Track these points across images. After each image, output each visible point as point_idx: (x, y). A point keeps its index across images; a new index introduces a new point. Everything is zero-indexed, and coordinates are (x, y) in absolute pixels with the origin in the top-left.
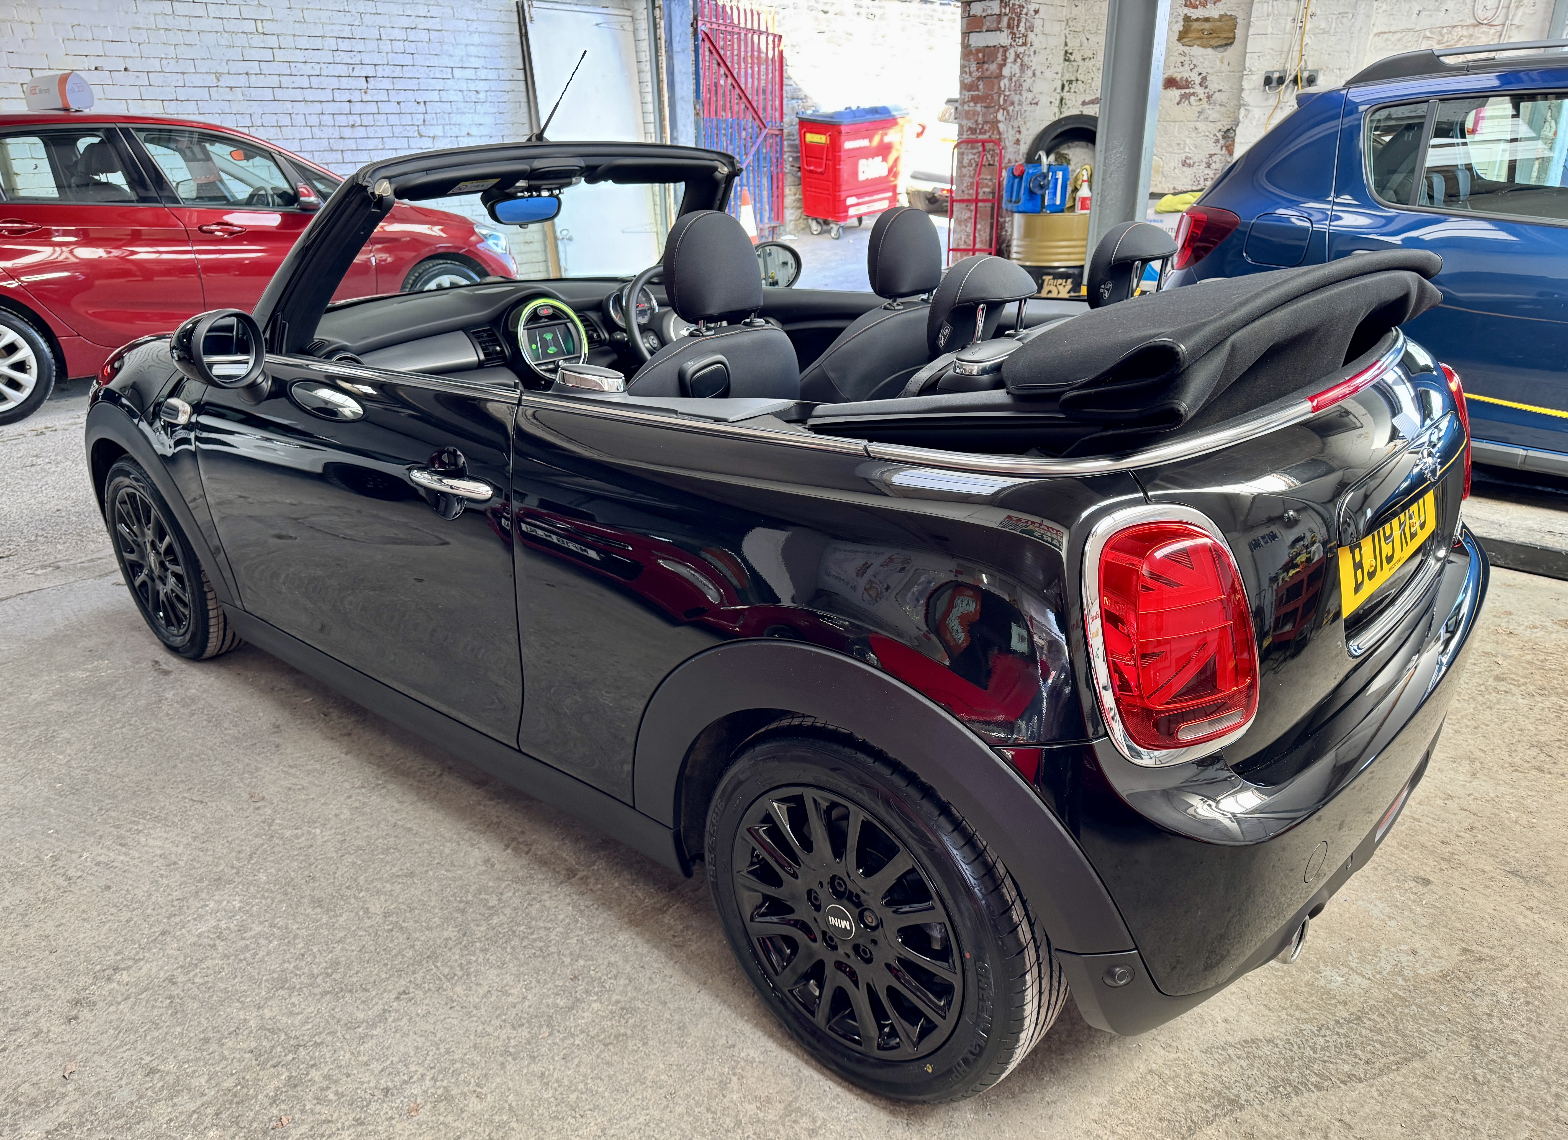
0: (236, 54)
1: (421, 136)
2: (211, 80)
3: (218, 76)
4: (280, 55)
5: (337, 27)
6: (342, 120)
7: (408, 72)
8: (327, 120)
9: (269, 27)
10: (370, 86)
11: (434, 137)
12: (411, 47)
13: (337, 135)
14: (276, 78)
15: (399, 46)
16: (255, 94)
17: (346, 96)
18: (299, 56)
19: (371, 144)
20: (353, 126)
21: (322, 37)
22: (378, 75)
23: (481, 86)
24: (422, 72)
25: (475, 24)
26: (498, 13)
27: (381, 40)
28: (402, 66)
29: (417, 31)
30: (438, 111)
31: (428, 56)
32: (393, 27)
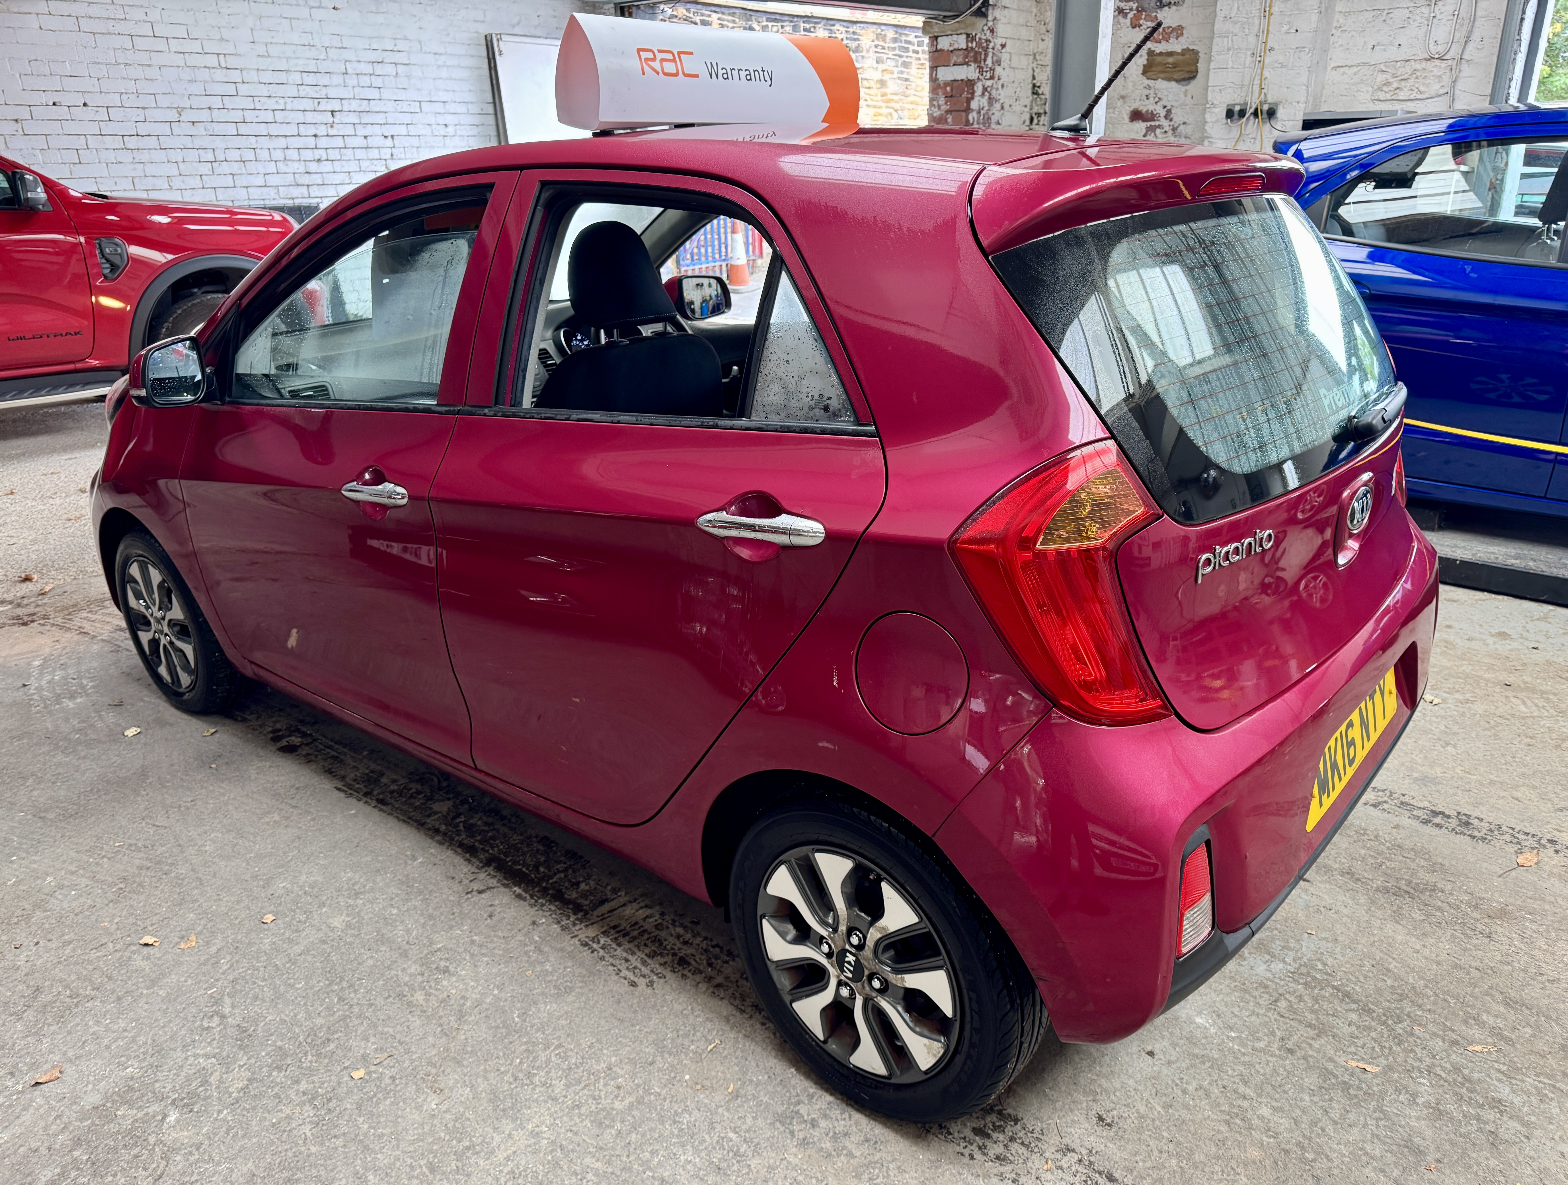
0: (197, 89)
2: (172, 115)
3: (180, 111)
4: (243, 89)
5: (301, 62)
6: (308, 155)
7: (374, 106)
8: (293, 154)
9: (232, 62)
10: (336, 121)
12: (377, 82)
13: (302, 170)
14: (240, 112)
15: (365, 80)
16: (218, 128)
17: (312, 130)
18: (264, 90)
19: (337, 178)
20: (319, 160)
21: (287, 71)
22: (346, 108)
23: (450, 119)
24: (390, 106)
25: (443, 58)
26: (466, 47)
27: (346, 73)
28: (369, 100)
29: (384, 65)
30: (406, 145)
31: (395, 90)
32: (359, 61)
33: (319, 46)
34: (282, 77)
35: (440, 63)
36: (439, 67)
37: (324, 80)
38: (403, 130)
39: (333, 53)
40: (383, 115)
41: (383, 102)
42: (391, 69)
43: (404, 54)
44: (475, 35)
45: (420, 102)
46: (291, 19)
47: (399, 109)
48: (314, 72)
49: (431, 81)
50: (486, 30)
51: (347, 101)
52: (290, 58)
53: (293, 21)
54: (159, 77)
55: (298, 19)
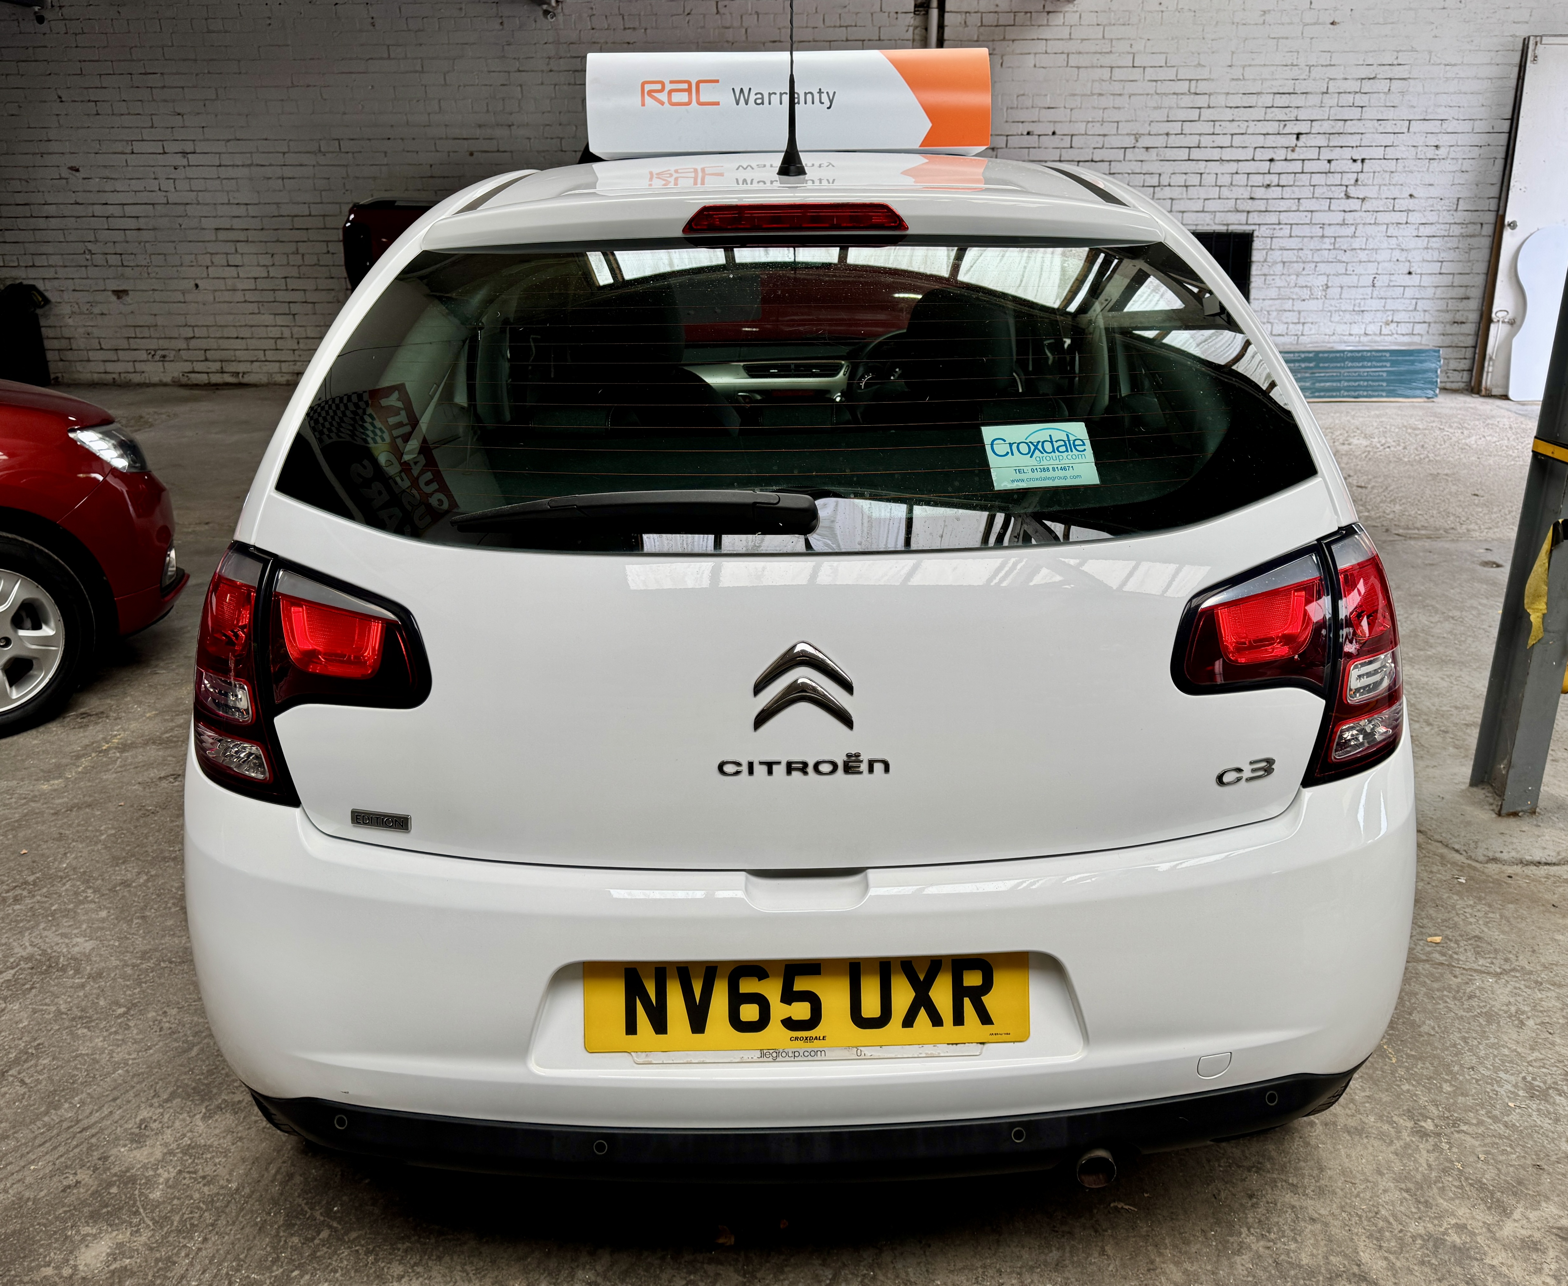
0: (1161, 115)
1: (1348, 197)
2: (1129, 141)
3: (1137, 136)
4: (1207, 114)
5: (1277, 83)
6: (1257, 180)
7: (1350, 127)
8: (1241, 179)
9: (1203, 87)
10: (1300, 143)
11: (1363, 199)
12: (1360, 100)
13: (1247, 195)
14: (1198, 137)
15: (1348, 99)
16: (1170, 154)
17: (1269, 154)
18: (1228, 114)
19: (1283, 205)
20: (1268, 186)
21: (1258, 94)
22: (1313, 131)
23: (1444, 140)
24: (1370, 126)
25: (1456, 69)
26: (1493, 54)
27: (1327, 93)
28: (1345, 120)
29: (1376, 81)
30: (1378, 169)
31: (1382, 109)
32: (1346, 79)
33: (1303, 64)
34: (1251, 100)
35: (1449, 75)
36: (1447, 79)
37: (1300, 100)
38: (1379, 152)
39: (1316, 72)
40: (1358, 137)
41: (1363, 122)
42: (1383, 86)
43: (1406, 67)
44: (1510, 39)
45: (1410, 121)
46: (1279, 38)
47: (1381, 130)
48: (1289, 93)
49: (1433, 96)
50: (1523, 32)
51: (1319, 122)
52: (1266, 79)
53: (1281, 40)
54: (1127, 106)
55: (1287, 38)
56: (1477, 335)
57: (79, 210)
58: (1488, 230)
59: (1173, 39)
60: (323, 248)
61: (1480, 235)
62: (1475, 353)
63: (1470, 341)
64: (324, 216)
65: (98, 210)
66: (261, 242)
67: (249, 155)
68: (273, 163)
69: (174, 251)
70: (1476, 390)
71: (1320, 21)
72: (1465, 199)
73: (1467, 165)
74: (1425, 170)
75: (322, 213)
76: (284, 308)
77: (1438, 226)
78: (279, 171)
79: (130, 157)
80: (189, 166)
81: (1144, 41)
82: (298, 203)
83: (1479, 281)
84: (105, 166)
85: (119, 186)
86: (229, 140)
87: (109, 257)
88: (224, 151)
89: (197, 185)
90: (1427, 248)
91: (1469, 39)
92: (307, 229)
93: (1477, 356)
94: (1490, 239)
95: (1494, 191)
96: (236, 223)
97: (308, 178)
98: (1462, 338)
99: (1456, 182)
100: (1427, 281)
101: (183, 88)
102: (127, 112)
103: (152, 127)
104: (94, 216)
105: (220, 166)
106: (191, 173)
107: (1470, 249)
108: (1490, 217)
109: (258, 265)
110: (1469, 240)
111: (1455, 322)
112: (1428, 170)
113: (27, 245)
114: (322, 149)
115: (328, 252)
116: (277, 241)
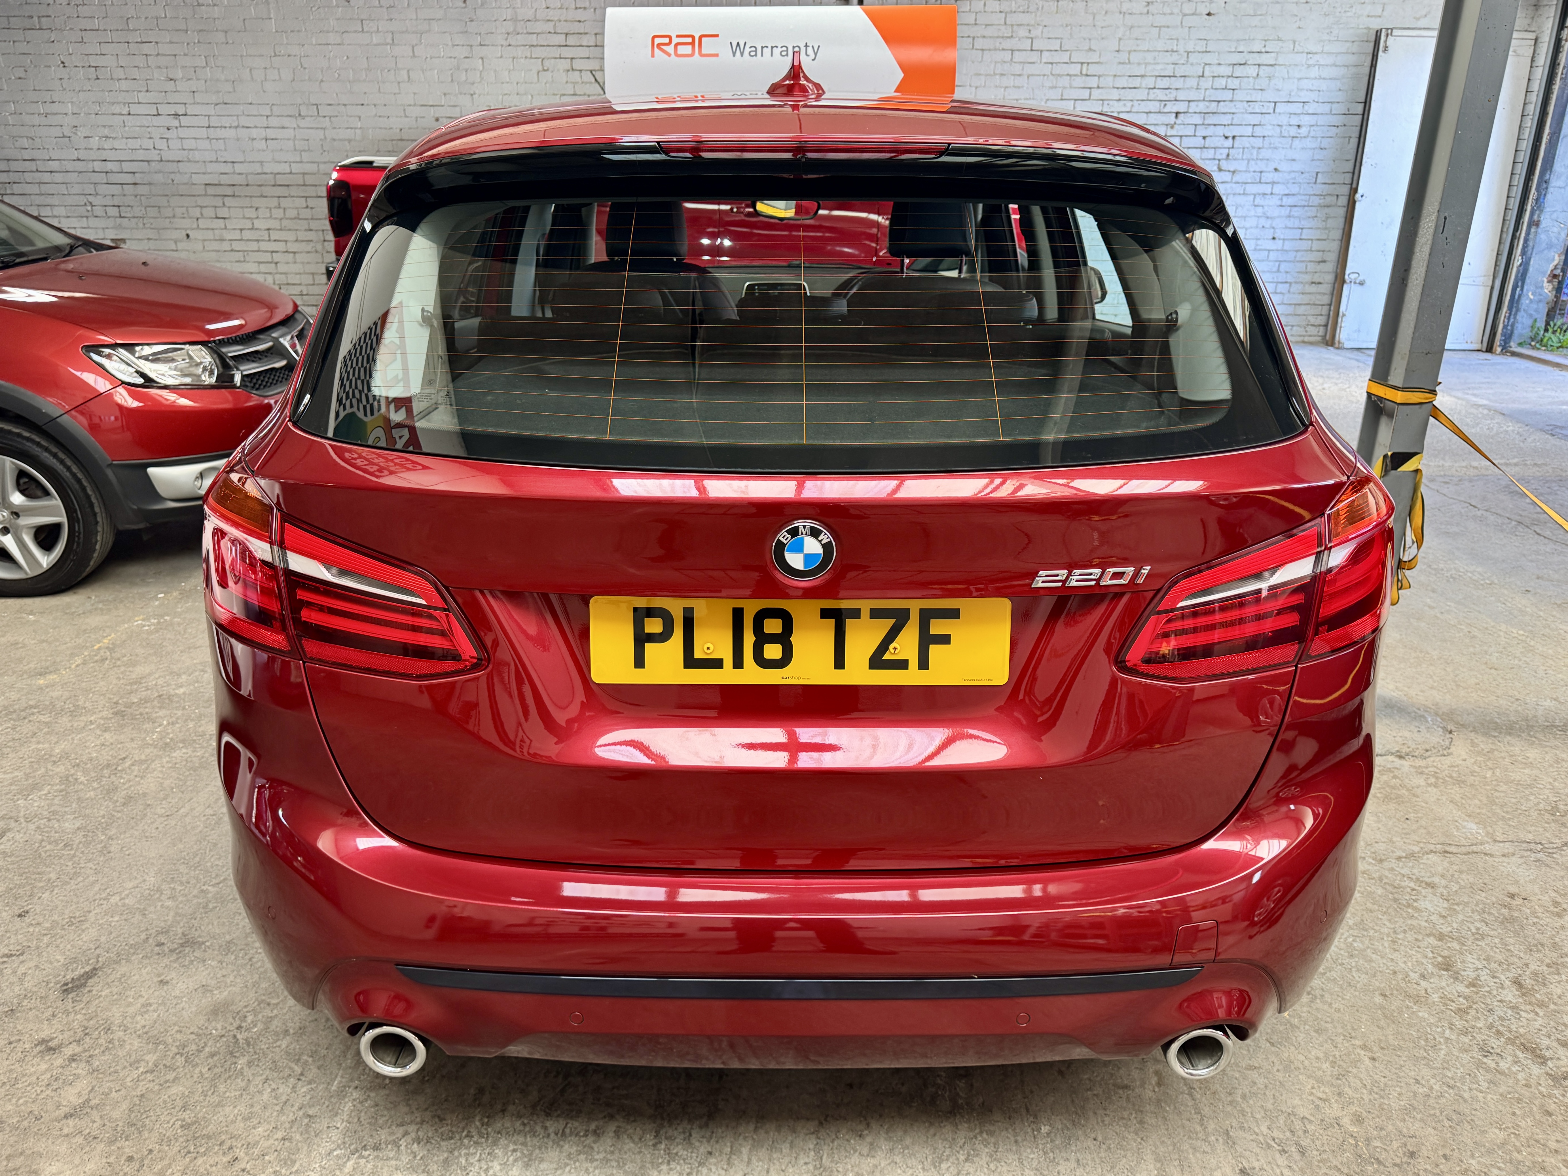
4: (1096, 94)
5: (1159, 67)
7: (1222, 108)
9: (1093, 70)
10: (1179, 121)
11: (1234, 172)
15: (1222, 82)
18: (1115, 94)
21: (1142, 76)
22: (1190, 110)
23: (1306, 120)
24: (1240, 107)
25: (1317, 57)
26: (1348, 44)
27: (1203, 76)
28: (1219, 102)
29: (1246, 66)
30: (1248, 145)
31: (1250, 91)
32: (1220, 64)
33: (1182, 51)
34: (1137, 82)
35: (1311, 62)
36: (1309, 66)
37: (1179, 83)
38: (1248, 131)
39: (1193, 58)
40: (1230, 116)
41: (1234, 103)
42: (1252, 71)
43: (1272, 55)
44: (1365, 31)
45: (1275, 103)
46: (1160, 27)
47: (1250, 110)
48: (1169, 77)
49: (1296, 81)
50: (1376, 25)
51: (1196, 103)
52: (1150, 64)
53: (1163, 29)
54: (1026, 85)
55: (1168, 27)
56: (1332, 294)
57: (80, 166)
58: (1343, 201)
59: (1067, 26)
60: (302, 202)
61: (1336, 205)
62: (1330, 310)
63: (1326, 299)
64: (304, 174)
65: (98, 166)
66: (246, 196)
67: (235, 118)
68: (258, 125)
69: (166, 204)
70: (1329, 343)
71: (1198, 11)
72: (1323, 173)
73: (1325, 143)
74: (1288, 146)
75: (302, 171)
76: (267, 257)
77: (1300, 197)
78: (262, 133)
79: (126, 118)
80: (181, 126)
81: (1041, 28)
82: (280, 162)
83: (1335, 246)
84: (104, 126)
85: (117, 144)
86: (217, 104)
87: (107, 208)
88: (213, 113)
89: (188, 144)
90: (1289, 216)
91: (1328, 31)
92: (288, 186)
93: (1331, 313)
94: (1345, 209)
95: (1349, 166)
96: (225, 179)
97: (289, 139)
98: (1319, 297)
99: (1315, 158)
100: (1288, 245)
101: (175, 55)
102: (123, 77)
103: (147, 91)
104: (94, 171)
105: (209, 127)
106: (182, 133)
107: (1327, 218)
108: (1346, 190)
109: (244, 218)
110: (1327, 210)
111: (1313, 283)
112: (1291, 147)
113: (32, 197)
114: (302, 114)
115: (307, 207)
116: (262, 196)
